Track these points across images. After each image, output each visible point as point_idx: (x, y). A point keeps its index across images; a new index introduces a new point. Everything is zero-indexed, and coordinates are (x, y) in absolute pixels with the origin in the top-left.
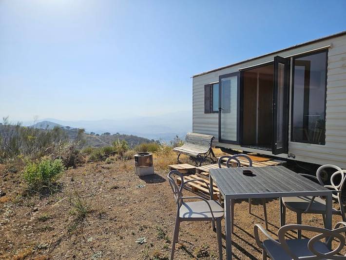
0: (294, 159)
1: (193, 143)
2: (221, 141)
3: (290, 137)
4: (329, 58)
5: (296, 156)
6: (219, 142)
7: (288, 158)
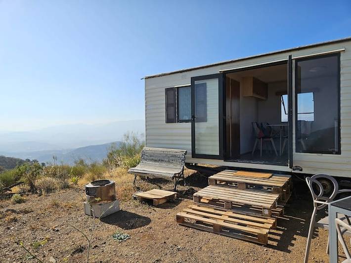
0: (301, 172)
1: (155, 161)
2: (195, 155)
3: (294, 147)
4: (342, 63)
5: (303, 168)
6: (193, 157)
7: (293, 171)
